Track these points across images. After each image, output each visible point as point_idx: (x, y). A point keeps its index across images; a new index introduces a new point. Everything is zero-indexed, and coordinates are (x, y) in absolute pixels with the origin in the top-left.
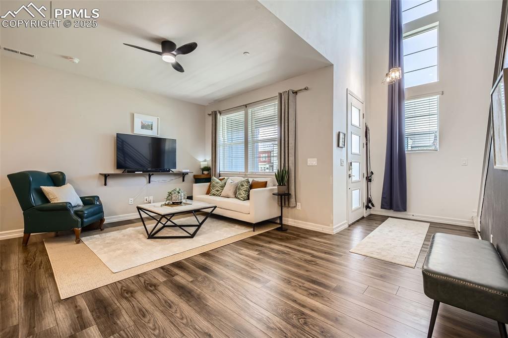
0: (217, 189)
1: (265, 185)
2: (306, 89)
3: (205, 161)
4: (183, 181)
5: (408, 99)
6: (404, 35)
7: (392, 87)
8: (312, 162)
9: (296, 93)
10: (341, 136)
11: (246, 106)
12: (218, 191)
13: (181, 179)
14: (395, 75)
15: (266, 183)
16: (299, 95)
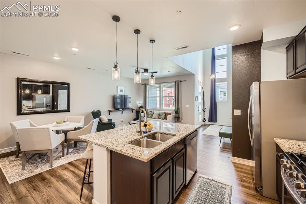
0: (150, 115)
1: (170, 114)
2: (185, 81)
3: (139, 103)
4: (132, 112)
5: (217, 82)
6: (216, 59)
7: (212, 80)
8: (187, 106)
9: (181, 81)
10: (197, 97)
11: (160, 83)
12: (150, 116)
13: (132, 111)
14: (213, 76)
15: (171, 113)
16: (182, 82)
